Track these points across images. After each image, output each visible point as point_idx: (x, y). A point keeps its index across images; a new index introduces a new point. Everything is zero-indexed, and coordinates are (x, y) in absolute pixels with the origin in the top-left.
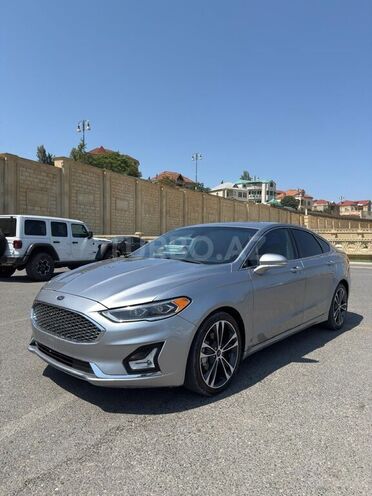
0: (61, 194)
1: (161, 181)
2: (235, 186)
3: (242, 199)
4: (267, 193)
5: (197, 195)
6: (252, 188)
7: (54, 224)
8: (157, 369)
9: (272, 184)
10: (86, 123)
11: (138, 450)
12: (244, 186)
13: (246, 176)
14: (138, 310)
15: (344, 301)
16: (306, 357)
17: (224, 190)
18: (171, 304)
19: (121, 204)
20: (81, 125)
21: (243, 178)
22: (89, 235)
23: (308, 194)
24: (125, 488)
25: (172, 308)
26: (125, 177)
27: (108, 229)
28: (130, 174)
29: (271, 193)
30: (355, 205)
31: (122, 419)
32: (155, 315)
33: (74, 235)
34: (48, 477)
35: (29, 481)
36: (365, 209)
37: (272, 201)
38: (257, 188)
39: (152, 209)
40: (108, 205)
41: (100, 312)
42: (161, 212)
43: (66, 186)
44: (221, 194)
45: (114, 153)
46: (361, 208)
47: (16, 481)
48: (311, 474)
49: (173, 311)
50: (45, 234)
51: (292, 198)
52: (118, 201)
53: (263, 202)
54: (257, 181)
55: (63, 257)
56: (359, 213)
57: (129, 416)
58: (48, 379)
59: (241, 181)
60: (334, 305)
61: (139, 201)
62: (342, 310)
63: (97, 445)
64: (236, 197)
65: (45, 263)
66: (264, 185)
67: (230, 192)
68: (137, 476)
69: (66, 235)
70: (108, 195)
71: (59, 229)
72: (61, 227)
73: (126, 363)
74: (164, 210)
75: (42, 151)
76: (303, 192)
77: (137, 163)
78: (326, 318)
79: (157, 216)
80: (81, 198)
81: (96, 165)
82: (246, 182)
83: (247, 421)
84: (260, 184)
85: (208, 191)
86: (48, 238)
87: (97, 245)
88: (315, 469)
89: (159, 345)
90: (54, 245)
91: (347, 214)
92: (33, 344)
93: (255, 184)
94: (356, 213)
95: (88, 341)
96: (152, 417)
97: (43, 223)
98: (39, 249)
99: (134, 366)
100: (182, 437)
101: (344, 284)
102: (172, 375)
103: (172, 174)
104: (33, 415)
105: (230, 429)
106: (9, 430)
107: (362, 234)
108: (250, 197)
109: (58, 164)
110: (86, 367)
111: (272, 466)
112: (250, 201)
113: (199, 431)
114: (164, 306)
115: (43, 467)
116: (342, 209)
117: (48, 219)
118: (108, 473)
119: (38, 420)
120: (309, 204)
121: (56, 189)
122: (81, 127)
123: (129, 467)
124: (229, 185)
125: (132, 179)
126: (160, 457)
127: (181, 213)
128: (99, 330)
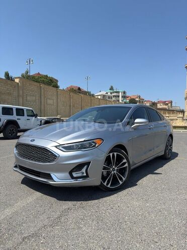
0: (18, 96)
1: (70, 91)
2: (107, 93)
3: (110, 100)
4: (122, 97)
5: (88, 97)
6: (115, 94)
7: (17, 109)
8: (87, 176)
9: (124, 93)
10: (31, 60)
11: (82, 220)
12: (111, 93)
13: (112, 88)
14: (76, 145)
15: (171, 145)
16: (156, 172)
17: (101, 95)
18: (93, 142)
19: (50, 102)
20: (28, 61)
21: (110, 89)
22: (36, 116)
23: (142, 97)
24: (80, 239)
25: (94, 144)
26: (51, 87)
27: (43, 114)
28: (53, 86)
29: (124, 97)
30: (164, 103)
31: (69, 204)
32: (85, 148)
33: (28, 116)
34: (35, 235)
35: (25, 238)
36: (169, 105)
37: (125, 101)
38: (117, 94)
39: (65, 104)
40: (43, 102)
41: (56, 147)
42: (70, 106)
43: (21, 92)
44: (99, 97)
45: (45, 76)
46: (167, 104)
47: (17, 238)
48: (177, 227)
49: (94, 146)
50: (13, 115)
51: (134, 99)
52: (48, 100)
53: (120, 101)
54: (117, 91)
55: (22, 127)
56: (167, 107)
57: (73, 202)
58: (24, 186)
59: (109, 91)
60: (167, 146)
61: (59, 100)
62: (170, 150)
63: (59, 217)
64: (107, 99)
65: (13, 130)
66: (120, 93)
67: (104, 96)
68: (85, 233)
69: (24, 115)
70: (43, 97)
71: (20, 112)
72: (21, 111)
73: (71, 173)
74: (72, 105)
75: (7, 75)
76: (139, 97)
77: (57, 81)
78: (163, 153)
79: (68, 108)
80: (28, 98)
81: (36, 81)
82: (112, 91)
83: (136, 203)
84: (118, 92)
85: (93, 95)
86: (14, 117)
87: (39, 121)
88: (177, 225)
89: (88, 164)
90: (18, 121)
91: (160, 107)
92: (16, 167)
93: (116, 92)
94: (165, 107)
95: (49, 162)
96: (85, 202)
97: (11, 109)
98: (10, 122)
99: (75, 175)
100: (103, 212)
101: (171, 136)
102: (95, 180)
103: (75, 87)
104: (20, 204)
105: (128, 207)
106: (8, 212)
107: (169, 117)
108: (114, 99)
109: (17, 81)
110: (49, 176)
111: (155, 224)
112: (114, 101)
113: (112, 208)
114: (90, 143)
115: (32, 230)
116: (158, 105)
117: (14, 107)
118: (68, 232)
119: (24, 206)
120: (142, 102)
121: (15, 94)
122: (28, 62)
123: (79, 228)
124: (104, 93)
125: (55, 89)
126: (95, 222)
127: (80, 107)
128: (56, 156)
